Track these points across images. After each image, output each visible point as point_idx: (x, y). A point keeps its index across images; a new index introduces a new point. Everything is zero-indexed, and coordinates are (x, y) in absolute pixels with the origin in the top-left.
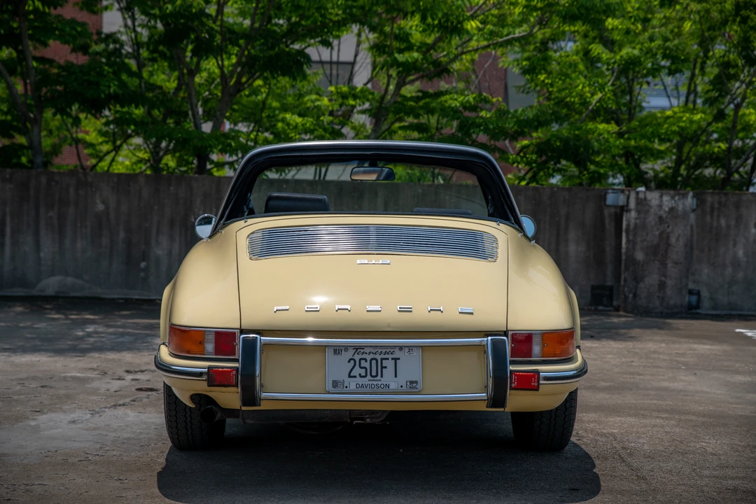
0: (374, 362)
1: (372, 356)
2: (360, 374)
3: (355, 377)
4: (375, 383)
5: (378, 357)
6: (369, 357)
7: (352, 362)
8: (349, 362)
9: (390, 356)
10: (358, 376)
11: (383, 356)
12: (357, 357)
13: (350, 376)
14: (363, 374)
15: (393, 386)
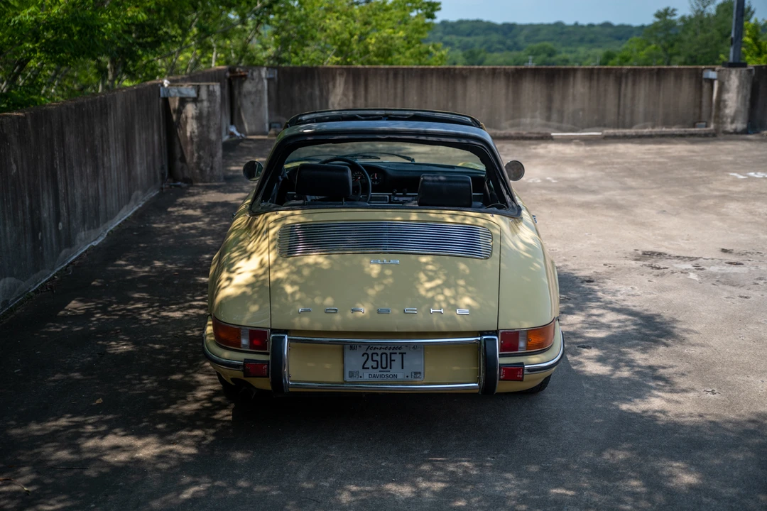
0: (384, 356)
1: (383, 351)
2: (372, 366)
3: (368, 368)
4: (385, 373)
5: (388, 352)
6: (380, 352)
7: (366, 356)
8: (363, 356)
9: (398, 351)
10: (370, 368)
11: (391, 351)
12: (370, 352)
13: (364, 368)
14: (375, 366)
15: (400, 376)
